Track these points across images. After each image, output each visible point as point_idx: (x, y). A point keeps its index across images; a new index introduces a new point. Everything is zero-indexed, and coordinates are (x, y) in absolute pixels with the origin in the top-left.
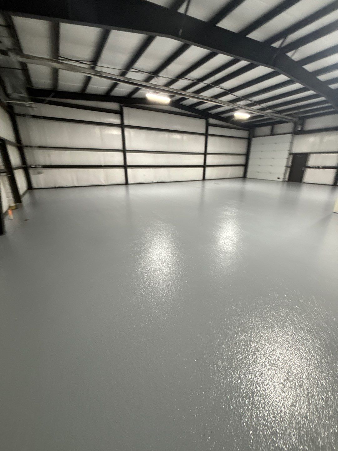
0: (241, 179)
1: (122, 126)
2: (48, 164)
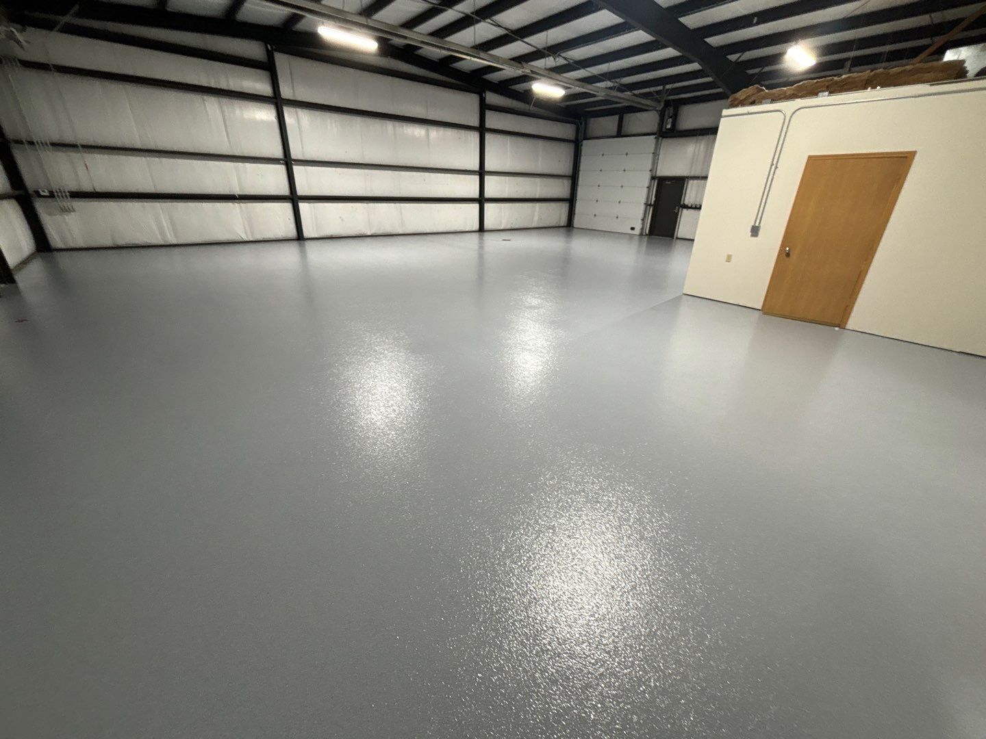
0: (562, 230)
1: (277, 102)
2: (86, 187)
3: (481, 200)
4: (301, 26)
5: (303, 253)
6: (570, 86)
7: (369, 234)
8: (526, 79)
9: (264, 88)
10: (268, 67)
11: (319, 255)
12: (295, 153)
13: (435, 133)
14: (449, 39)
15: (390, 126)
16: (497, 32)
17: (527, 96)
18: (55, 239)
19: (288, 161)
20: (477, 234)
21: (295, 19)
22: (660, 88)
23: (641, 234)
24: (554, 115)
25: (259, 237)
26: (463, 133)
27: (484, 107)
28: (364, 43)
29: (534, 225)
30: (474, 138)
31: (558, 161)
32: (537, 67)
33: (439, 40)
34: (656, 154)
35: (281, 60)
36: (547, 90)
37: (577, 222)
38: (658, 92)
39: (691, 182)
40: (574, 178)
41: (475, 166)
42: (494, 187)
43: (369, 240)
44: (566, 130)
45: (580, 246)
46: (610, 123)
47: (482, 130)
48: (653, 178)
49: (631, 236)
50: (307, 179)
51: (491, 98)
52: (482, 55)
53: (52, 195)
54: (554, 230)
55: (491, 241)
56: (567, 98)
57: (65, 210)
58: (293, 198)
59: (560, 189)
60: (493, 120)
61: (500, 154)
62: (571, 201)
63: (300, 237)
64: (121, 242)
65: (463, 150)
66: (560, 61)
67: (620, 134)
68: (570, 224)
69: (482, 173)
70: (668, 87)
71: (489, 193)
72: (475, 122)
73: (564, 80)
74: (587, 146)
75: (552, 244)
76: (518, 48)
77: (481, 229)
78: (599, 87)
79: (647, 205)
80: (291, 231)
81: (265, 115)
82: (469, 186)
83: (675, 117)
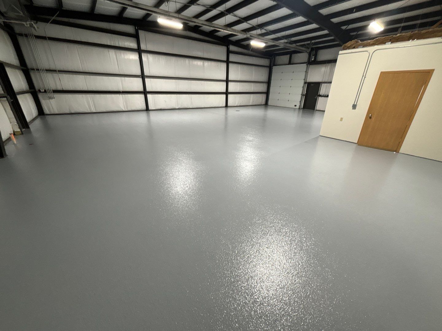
0: (263, 106)
1: (139, 51)
2: (59, 88)
3: (227, 93)
4: (150, 19)
5: (148, 116)
6: (268, 42)
7: (177, 108)
8: (248, 39)
9: (134, 45)
10: (136, 36)
11: (155, 117)
12: (146, 73)
13: (207, 63)
14: (213, 22)
15: (187, 61)
16: (235, 19)
17: (248, 47)
18: (46, 110)
19: (143, 76)
20: (224, 109)
21: (148, 15)
22: (309, 42)
23: (299, 108)
24: (260, 55)
25: (129, 109)
26: (219, 63)
27: (229, 52)
28: (177, 25)
29: (251, 104)
30: (224, 65)
31: (262, 75)
32: (253, 34)
33: (209, 23)
34: (306, 72)
35: (142, 34)
36: (257, 44)
37: (270, 103)
38: (308, 44)
39: (323, 84)
40: (269, 83)
41: (224, 78)
42: (232, 87)
43: (177, 111)
44: (265, 62)
45: (271, 113)
46: (286, 58)
47: (228, 62)
48: (305, 83)
49: (295, 109)
50: (151, 85)
51: (232, 48)
52: (229, 29)
53: (45, 91)
54: (259, 106)
55: (231, 111)
56: (266, 47)
57: (50, 98)
58: (145, 92)
59: (262, 88)
60: (232, 58)
61: (236, 73)
62: (267, 93)
63: (147, 109)
64: (73, 112)
65: (219, 71)
66: (263, 31)
67: (290, 63)
68: (266, 104)
69: (227, 81)
70: (313, 41)
71: (230, 90)
72: (225, 58)
73: (265, 39)
74: (275, 68)
75: (258, 112)
76: (244, 26)
77: (227, 106)
78: (281, 43)
79: (302, 95)
80: (144, 107)
81: (134, 57)
82: (222, 87)
83: (316, 55)
